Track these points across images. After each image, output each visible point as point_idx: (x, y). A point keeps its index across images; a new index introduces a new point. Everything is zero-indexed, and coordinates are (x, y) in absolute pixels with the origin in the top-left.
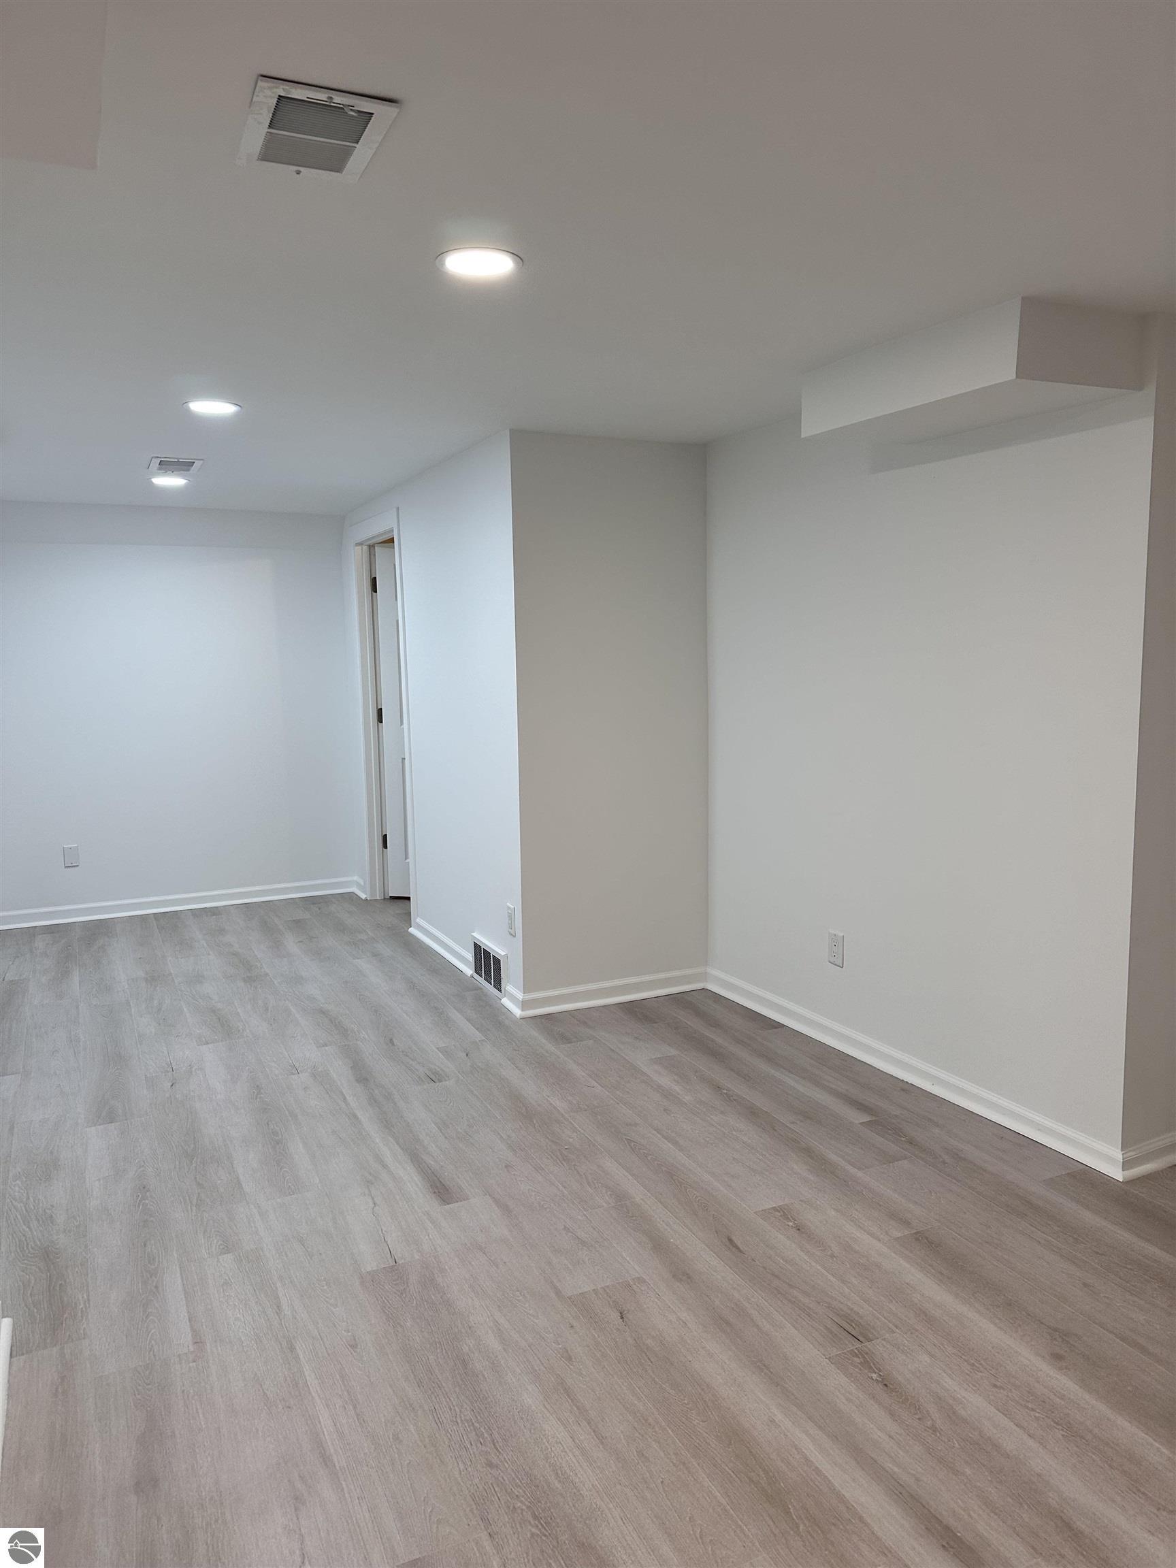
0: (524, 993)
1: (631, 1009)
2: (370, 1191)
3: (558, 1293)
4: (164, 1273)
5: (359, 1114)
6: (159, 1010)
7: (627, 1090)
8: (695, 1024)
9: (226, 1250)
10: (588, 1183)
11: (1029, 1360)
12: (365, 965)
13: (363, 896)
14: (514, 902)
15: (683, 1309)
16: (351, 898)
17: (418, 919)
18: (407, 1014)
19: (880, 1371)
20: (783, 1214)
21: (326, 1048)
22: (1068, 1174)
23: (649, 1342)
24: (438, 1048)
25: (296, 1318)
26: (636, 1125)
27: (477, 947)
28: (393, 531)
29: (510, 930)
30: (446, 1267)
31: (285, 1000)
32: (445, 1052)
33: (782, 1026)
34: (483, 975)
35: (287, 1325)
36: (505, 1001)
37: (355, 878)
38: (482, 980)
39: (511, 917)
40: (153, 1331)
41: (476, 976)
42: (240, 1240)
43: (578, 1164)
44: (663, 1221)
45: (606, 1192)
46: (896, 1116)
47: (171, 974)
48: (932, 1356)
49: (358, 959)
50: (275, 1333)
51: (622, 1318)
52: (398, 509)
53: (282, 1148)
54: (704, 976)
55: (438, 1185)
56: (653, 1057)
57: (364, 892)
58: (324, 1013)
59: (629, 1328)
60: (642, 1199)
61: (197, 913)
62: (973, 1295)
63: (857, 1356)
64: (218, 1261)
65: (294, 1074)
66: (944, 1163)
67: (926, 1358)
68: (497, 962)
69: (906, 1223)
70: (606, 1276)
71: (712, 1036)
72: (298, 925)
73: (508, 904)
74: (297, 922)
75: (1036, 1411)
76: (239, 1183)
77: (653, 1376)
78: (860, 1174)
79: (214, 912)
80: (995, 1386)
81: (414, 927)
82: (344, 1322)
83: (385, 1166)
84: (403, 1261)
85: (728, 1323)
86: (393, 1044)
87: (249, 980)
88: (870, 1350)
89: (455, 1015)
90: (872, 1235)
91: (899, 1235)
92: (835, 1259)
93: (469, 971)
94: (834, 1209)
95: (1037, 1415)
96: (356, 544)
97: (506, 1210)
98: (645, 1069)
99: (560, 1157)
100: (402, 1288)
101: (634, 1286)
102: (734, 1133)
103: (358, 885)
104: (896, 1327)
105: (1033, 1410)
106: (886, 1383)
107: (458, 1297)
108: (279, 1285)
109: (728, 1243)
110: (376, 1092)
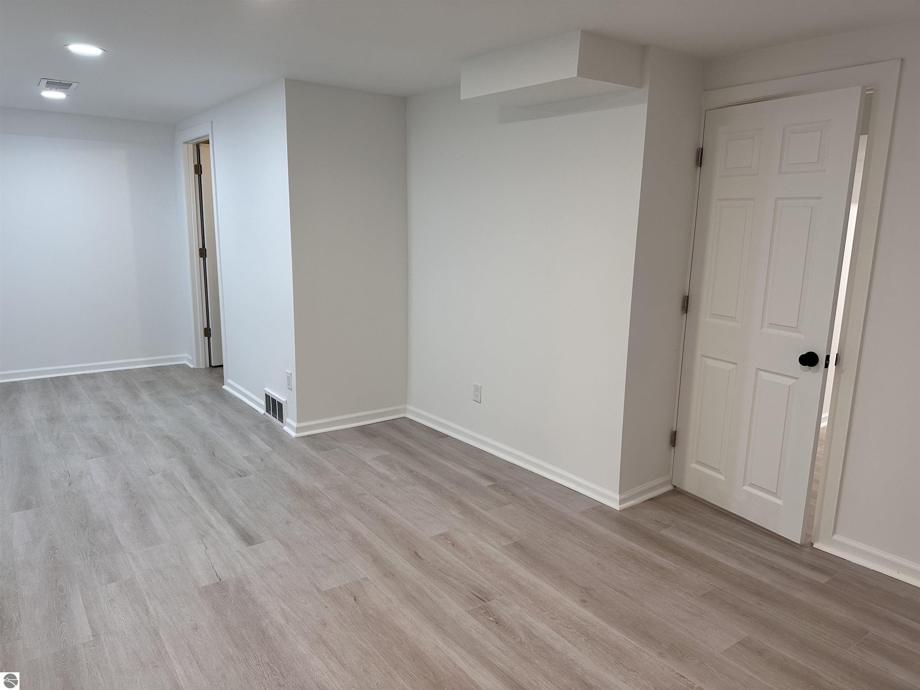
0: (297, 423)
1: (362, 430)
2: (202, 541)
3: (318, 590)
4: (70, 597)
5: (194, 497)
6: (58, 438)
7: (360, 476)
8: (398, 437)
9: (111, 580)
10: (336, 528)
11: (570, 604)
12: (194, 409)
13: (192, 366)
14: (291, 369)
15: (389, 592)
16: (184, 367)
17: (228, 380)
18: (223, 438)
19: (494, 616)
20: (445, 536)
21: (172, 459)
22: (592, 508)
23: (370, 612)
24: (243, 457)
25: (158, 616)
26: (364, 494)
27: (267, 397)
28: (208, 136)
29: (289, 386)
30: (252, 581)
31: (143, 431)
32: (248, 459)
33: (447, 436)
34: (271, 413)
35: (153, 621)
36: (286, 428)
37: (186, 355)
38: (271, 416)
39: (289, 378)
40: (65, 631)
41: (267, 414)
42: (120, 574)
43: (330, 518)
44: (379, 546)
45: (347, 533)
46: (506, 481)
47: (64, 416)
48: (521, 606)
49: (190, 405)
50: (145, 626)
51: (355, 600)
52: (212, 122)
53: (145, 519)
54: (405, 410)
55: (245, 535)
56: (375, 456)
57: (193, 364)
58: (168, 438)
59: (359, 605)
60: (367, 535)
61: (80, 377)
62: (543, 573)
63: (482, 609)
64: (106, 587)
65: (151, 475)
66: (530, 505)
67: (517, 608)
68: (280, 405)
69: (510, 538)
70: (346, 578)
71: (409, 444)
72: (149, 385)
73: (287, 371)
74: (148, 382)
75: (572, 629)
76: (118, 542)
77: (372, 630)
78: (486, 513)
79: (92, 376)
80: (552, 618)
81: (226, 385)
82: (189, 616)
83: (212, 526)
84: (225, 579)
85: (414, 598)
86: (214, 455)
87: (118, 419)
88: (489, 605)
89: (254, 438)
90: (492, 545)
91: (506, 544)
92: (472, 559)
93: (262, 411)
94: (473, 533)
95: (573, 631)
96: (184, 143)
97: (287, 546)
98: (370, 463)
99: (320, 515)
100: (225, 594)
101: (362, 582)
102: (419, 495)
103: (188, 360)
104: (503, 592)
105: (571, 628)
106: (498, 622)
107: (259, 597)
108: (147, 598)
109: (415, 556)
110: (205, 484)
